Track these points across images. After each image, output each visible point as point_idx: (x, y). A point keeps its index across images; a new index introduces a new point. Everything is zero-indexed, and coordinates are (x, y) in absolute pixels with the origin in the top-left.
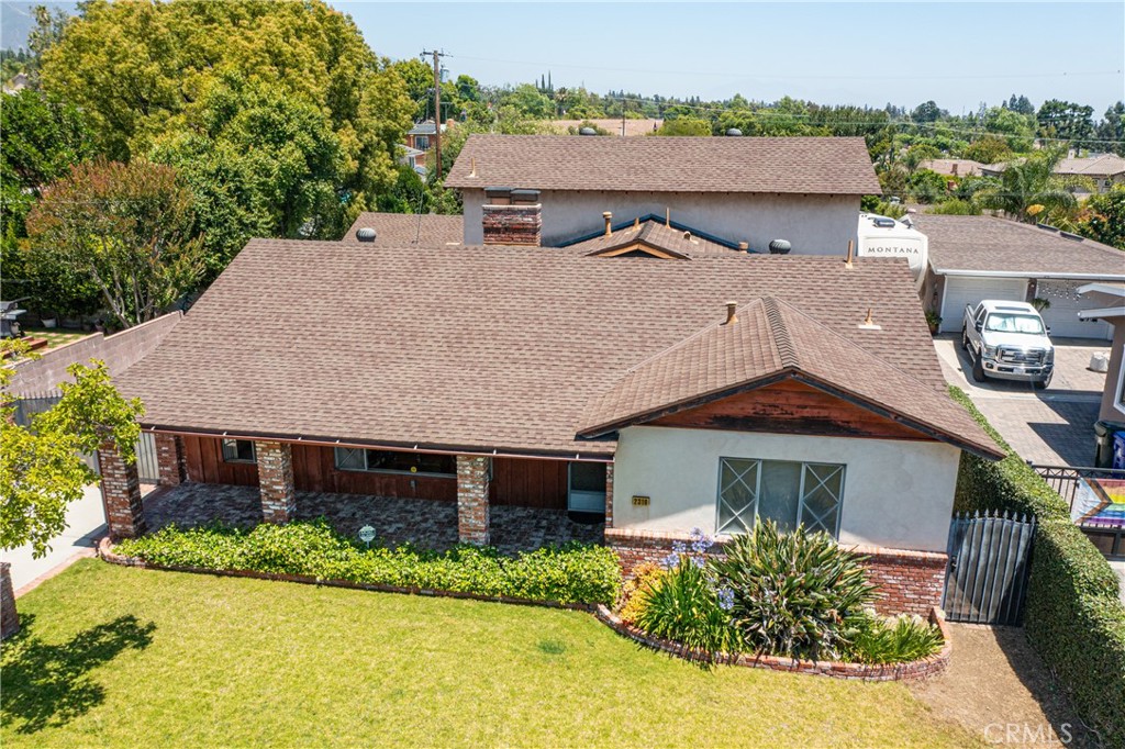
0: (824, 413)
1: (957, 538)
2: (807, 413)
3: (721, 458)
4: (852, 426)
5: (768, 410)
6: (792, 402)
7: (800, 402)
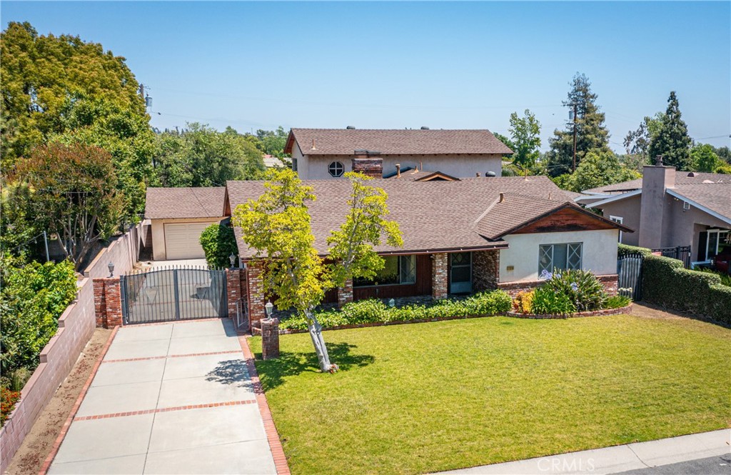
0: (575, 222)
1: (619, 267)
2: (569, 222)
3: (540, 245)
4: (585, 226)
5: (556, 223)
6: (564, 218)
7: (566, 218)
